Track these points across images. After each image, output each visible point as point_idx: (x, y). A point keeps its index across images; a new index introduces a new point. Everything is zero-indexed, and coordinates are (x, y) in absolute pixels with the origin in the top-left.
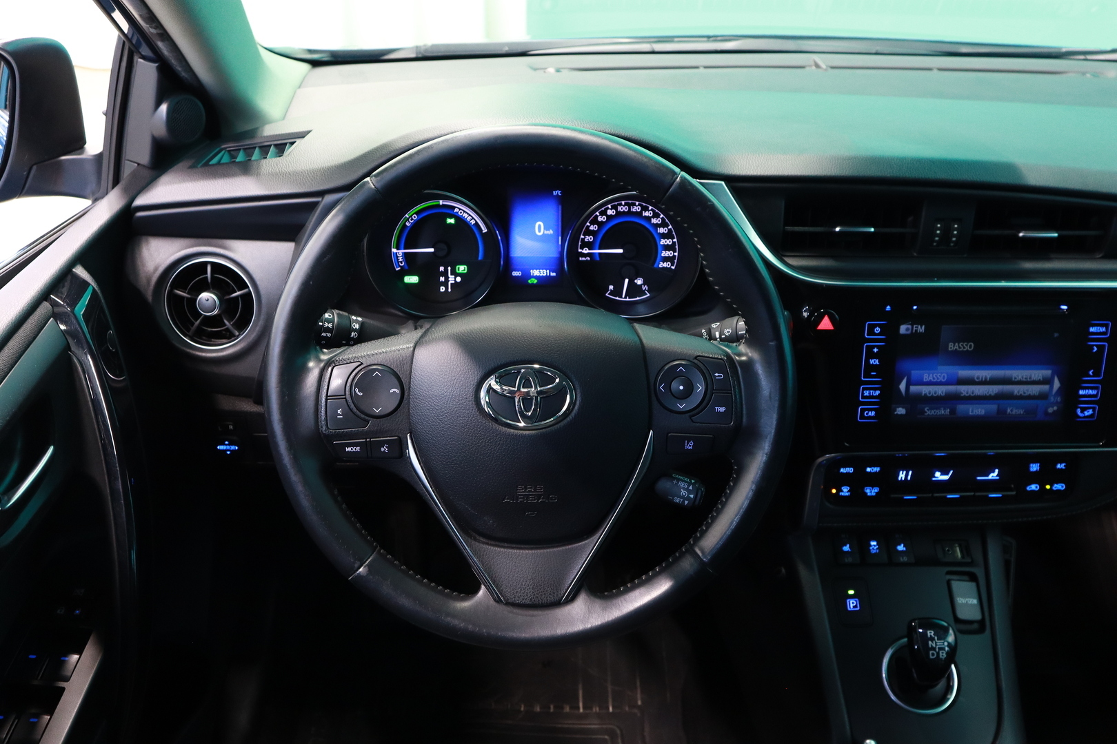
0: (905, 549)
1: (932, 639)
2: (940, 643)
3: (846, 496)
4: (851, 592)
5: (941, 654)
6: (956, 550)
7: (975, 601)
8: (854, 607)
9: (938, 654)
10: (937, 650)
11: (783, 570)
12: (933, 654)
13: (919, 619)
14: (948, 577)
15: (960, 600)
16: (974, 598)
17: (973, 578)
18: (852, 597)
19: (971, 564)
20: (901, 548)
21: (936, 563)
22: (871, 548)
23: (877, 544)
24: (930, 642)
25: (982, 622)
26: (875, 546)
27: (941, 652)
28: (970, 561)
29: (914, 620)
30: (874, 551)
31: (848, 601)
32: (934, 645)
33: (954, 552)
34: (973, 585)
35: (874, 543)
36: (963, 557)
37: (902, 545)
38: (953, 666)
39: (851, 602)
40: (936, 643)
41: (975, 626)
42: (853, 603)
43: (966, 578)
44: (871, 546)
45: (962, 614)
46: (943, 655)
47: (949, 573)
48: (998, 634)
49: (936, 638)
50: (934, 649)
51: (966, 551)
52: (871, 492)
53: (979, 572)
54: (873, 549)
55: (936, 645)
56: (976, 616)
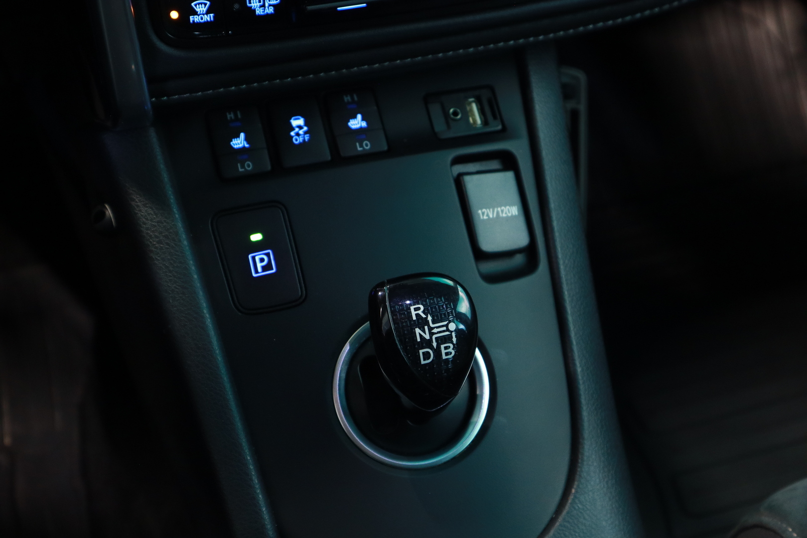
0: (364, 124)
1: (422, 323)
2: (439, 329)
3: (207, 23)
4: (256, 237)
5: (443, 352)
6: (471, 110)
7: (514, 210)
8: (264, 268)
9: (438, 352)
10: (435, 344)
11: (109, 212)
12: (426, 356)
13: (390, 281)
14: (458, 169)
15: (483, 214)
16: (511, 205)
17: (508, 162)
18: (258, 247)
19: (504, 133)
20: (357, 123)
21: (434, 143)
22: (292, 134)
23: (306, 124)
24: (418, 331)
25: (530, 250)
26: (300, 127)
27: (442, 347)
28: (500, 127)
29: (381, 286)
30: (300, 139)
31: (250, 256)
32: (427, 337)
33: (467, 114)
34: (510, 175)
35: (297, 122)
36: (485, 122)
37: (359, 116)
38: (478, 353)
39: (257, 259)
40: (430, 329)
41: (519, 259)
42: (262, 260)
43: (495, 164)
44: (293, 129)
45: (489, 242)
46: (448, 351)
47: (458, 160)
48: (562, 267)
49: (430, 318)
50: (428, 343)
51: (491, 109)
52: (263, 6)
53: (519, 148)
54: (298, 134)
55: (431, 334)
56: (520, 239)
